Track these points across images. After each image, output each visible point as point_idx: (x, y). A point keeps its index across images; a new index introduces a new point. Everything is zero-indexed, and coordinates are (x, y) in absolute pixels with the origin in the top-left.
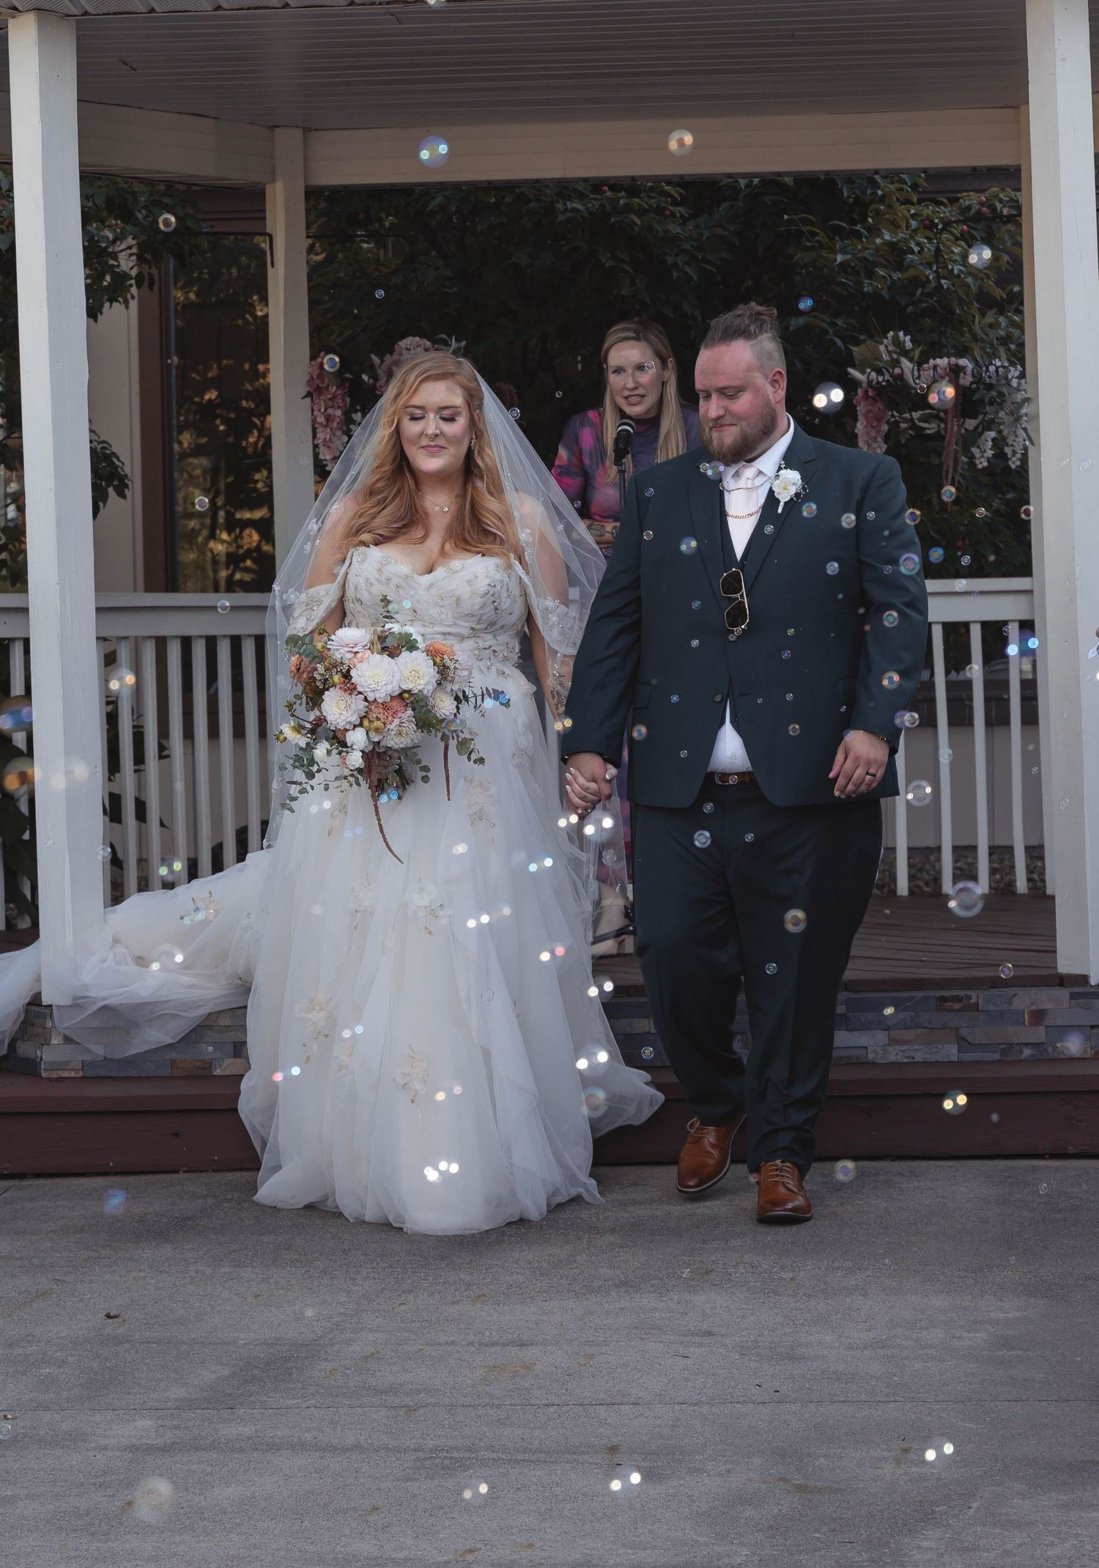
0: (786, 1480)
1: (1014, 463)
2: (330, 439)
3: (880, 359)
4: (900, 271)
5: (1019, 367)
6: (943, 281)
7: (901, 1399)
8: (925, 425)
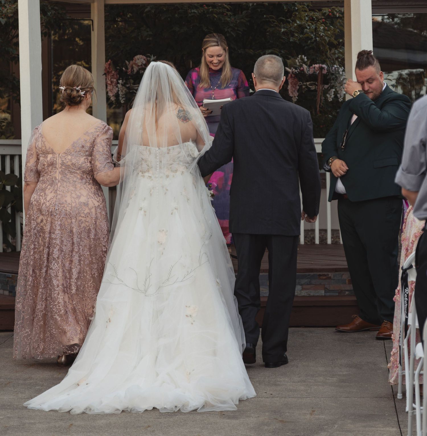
0: (277, 419)
1: (340, 100)
2: (112, 89)
3: (296, 64)
4: (302, 34)
5: (343, 68)
6: (317, 38)
7: (311, 397)
8: (311, 87)
